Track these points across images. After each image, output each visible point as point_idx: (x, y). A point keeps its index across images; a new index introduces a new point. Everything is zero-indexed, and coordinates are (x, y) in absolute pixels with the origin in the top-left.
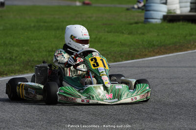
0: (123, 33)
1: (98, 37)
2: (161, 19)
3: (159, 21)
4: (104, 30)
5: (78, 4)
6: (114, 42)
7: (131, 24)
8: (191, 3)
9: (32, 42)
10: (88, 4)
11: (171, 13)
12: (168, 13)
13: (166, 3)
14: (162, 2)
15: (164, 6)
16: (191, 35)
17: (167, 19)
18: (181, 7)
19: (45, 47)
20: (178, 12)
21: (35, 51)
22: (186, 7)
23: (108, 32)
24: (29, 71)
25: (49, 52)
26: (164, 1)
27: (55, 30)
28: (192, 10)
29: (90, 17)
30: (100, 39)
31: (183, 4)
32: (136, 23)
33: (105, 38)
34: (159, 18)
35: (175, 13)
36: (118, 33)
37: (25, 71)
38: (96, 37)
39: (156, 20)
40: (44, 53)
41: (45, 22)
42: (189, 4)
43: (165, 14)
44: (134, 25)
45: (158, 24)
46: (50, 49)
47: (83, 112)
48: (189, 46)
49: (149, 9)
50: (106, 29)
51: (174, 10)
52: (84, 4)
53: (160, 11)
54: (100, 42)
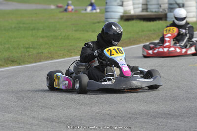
0: (87, 31)
3: (117, 20)
4: (72, 29)
6: (80, 39)
7: (94, 23)
8: (143, 5)
9: (12, 40)
11: (126, 13)
13: (122, 6)
14: (119, 4)
15: (121, 8)
16: (143, 31)
17: (124, 18)
18: (134, 8)
19: (23, 45)
20: (132, 12)
21: (14, 48)
22: (139, 8)
23: (76, 30)
24: (9, 65)
25: (26, 48)
26: (121, 4)
28: (143, 10)
30: (68, 36)
31: (136, 6)
32: (99, 22)
33: (73, 36)
34: (117, 17)
35: (130, 13)
36: (83, 31)
37: (7, 65)
38: (66, 35)
40: (23, 50)
41: (23, 23)
42: (141, 6)
43: (121, 14)
44: (97, 24)
46: (27, 46)
48: (141, 40)
49: (108, 10)
50: (74, 28)
51: (129, 11)
53: (117, 12)
54: (69, 39)
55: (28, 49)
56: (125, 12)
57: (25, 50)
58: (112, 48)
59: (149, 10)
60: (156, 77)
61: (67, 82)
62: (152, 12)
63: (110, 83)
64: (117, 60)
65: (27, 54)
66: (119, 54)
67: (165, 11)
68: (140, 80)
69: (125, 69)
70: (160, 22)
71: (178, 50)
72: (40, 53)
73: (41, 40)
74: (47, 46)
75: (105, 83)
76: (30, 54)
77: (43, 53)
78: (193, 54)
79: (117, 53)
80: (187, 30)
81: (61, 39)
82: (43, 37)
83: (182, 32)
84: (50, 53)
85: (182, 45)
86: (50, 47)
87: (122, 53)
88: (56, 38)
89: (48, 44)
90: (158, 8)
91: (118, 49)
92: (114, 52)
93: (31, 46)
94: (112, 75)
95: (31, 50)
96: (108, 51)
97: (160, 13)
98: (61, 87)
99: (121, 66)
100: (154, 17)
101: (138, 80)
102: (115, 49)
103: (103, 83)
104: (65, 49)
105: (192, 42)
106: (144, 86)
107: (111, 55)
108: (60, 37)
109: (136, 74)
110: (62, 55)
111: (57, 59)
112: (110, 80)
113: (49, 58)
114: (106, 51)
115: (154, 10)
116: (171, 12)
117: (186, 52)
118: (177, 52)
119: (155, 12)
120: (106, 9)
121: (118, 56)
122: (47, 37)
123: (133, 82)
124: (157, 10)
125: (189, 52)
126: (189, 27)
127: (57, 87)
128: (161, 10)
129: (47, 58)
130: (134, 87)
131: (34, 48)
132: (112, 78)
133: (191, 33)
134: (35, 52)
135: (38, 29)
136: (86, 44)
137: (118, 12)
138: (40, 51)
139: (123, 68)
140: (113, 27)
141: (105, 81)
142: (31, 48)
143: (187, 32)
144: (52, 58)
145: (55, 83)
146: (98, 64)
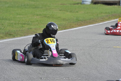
61: (22, 57)
63: (44, 60)
64: (51, 46)
68: (63, 59)
69: (55, 52)
79: (51, 42)
87: (55, 42)
91: (52, 40)
94: (47, 56)
96: (46, 40)
98: (19, 59)
99: (52, 50)
101: (61, 59)
102: (50, 40)
103: (41, 60)
106: (65, 63)
107: (48, 43)
109: (60, 56)
114: (45, 40)
121: (52, 44)
123: (58, 60)
127: (17, 59)
130: (59, 63)
132: (46, 57)
140: (52, 26)
141: (42, 58)
145: (16, 57)
146: (42, 47)
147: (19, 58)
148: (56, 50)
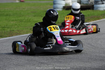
1: (29, 19)
2: (62, 8)
3: (61, 10)
4: (32, 15)
5: (17, 1)
10: (23, 1)
12: (65, 5)
15: (63, 1)
17: (65, 8)
18: (72, 2)
23: (34, 16)
25: (3, 27)
27: (5, 16)
29: (24, 9)
30: (30, 20)
33: (32, 20)
34: (61, 8)
35: (69, 5)
36: (39, 16)
38: (28, 19)
39: (59, 9)
43: (64, 5)
45: (61, 11)
46: (3, 26)
47: (22, 59)
49: (55, 3)
50: (33, 15)
51: (69, 3)
52: (21, 1)
54: (30, 22)
55: (4, 28)
56: (66, 4)
57: (2, 29)
58: (52, 26)
59: (82, 3)
60: (79, 45)
61: (23, 48)
62: (84, 4)
63: (49, 48)
64: (55, 34)
65: (3, 31)
66: (56, 30)
67: (93, 3)
68: (69, 46)
69: (59, 39)
70: (89, 10)
71: (74, 31)
72: (12, 31)
73: (12, 22)
74: (16, 26)
75: (46, 49)
76: (5, 31)
77: (13, 30)
78: (84, 34)
79: (55, 29)
80: (80, 18)
81: (25, 22)
82: (13, 21)
83: (77, 19)
84: (18, 31)
85: (77, 27)
86: (18, 26)
87: (58, 29)
88: (21, 21)
89: (16, 25)
90: (88, 2)
91: (55, 27)
92: (53, 29)
93: (6, 26)
95: (6, 29)
96: (49, 28)
97: (89, 5)
98: (20, 51)
99: (56, 38)
100: (85, 7)
101: (67, 46)
102: (53, 27)
103: (45, 49)
104: (28, 28)
105: (84, 25)
106: (71, 50)
107: (51, 30)
108: (24, 21)
109: (66, 43)
110: (26, 32)
111: (23, 34)
112: (49, 46)
113: (18, 34)
115: (85, 3)
116: (96, 4)
117: (80, 32)
118: (73, 32)
119: (86, 4)
120: (54, 2)
121: (55, 32)
122: (16, 20)
123: (64, 48)
124: (87, 3)
125: (82, 32)
126: (81, 15)
127: (18, 51)
128: (90, 3)
129: (17, 34)
130: (64, 51)
131: (8, 28)
132: (50, 45)
133: (83, 19)
134: (9, 30)
135: (10, 15)
136: (36, 24)
137: (61, 4)
138: (12, 30)
139: (58, 39)
141: (47, 47)
142: (6, 27)
143: (80, 19)
144: (20, 34)
145: (17, 49)
146: (44, 36)
147: (21, 49)
148: (60, 37)
